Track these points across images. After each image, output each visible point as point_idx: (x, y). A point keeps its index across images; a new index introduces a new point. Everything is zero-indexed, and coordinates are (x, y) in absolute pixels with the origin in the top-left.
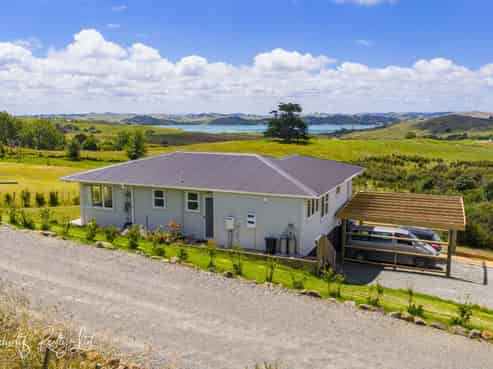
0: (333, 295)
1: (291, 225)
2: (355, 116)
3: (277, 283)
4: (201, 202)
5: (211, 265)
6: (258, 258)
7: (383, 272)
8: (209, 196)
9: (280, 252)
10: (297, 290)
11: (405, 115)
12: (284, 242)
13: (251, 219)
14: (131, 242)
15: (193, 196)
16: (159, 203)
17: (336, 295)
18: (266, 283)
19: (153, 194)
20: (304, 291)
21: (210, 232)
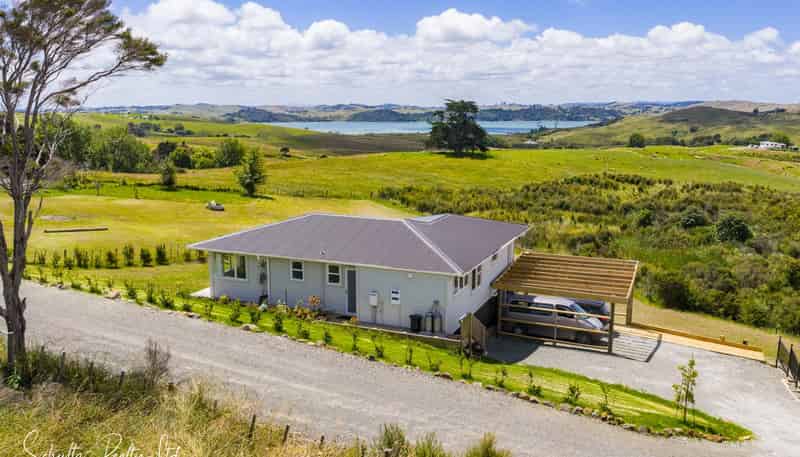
0: (465, 376)
1: (436, 302)
2: (559, 107)
3: (415, 366)
4: (343, 275)
5: (355, 348)
6: (402, 337)
7: (541, 349)
8: (352, 269)
9: (425, 330)
10: (431, 373)
11: (633, 107)
12: (429, 320)
13: (394, 295)
14: (276, 324)
15: (333, 268)
16: (298, 275)
17: (467, 377)
18: (405, 366)
19: (291, 266)
20: (437, 373)
21: (352, 308)
